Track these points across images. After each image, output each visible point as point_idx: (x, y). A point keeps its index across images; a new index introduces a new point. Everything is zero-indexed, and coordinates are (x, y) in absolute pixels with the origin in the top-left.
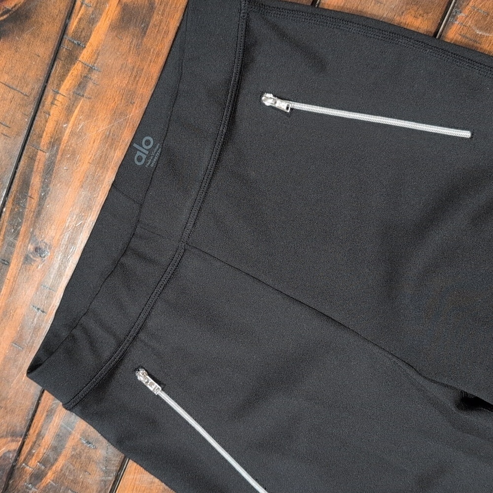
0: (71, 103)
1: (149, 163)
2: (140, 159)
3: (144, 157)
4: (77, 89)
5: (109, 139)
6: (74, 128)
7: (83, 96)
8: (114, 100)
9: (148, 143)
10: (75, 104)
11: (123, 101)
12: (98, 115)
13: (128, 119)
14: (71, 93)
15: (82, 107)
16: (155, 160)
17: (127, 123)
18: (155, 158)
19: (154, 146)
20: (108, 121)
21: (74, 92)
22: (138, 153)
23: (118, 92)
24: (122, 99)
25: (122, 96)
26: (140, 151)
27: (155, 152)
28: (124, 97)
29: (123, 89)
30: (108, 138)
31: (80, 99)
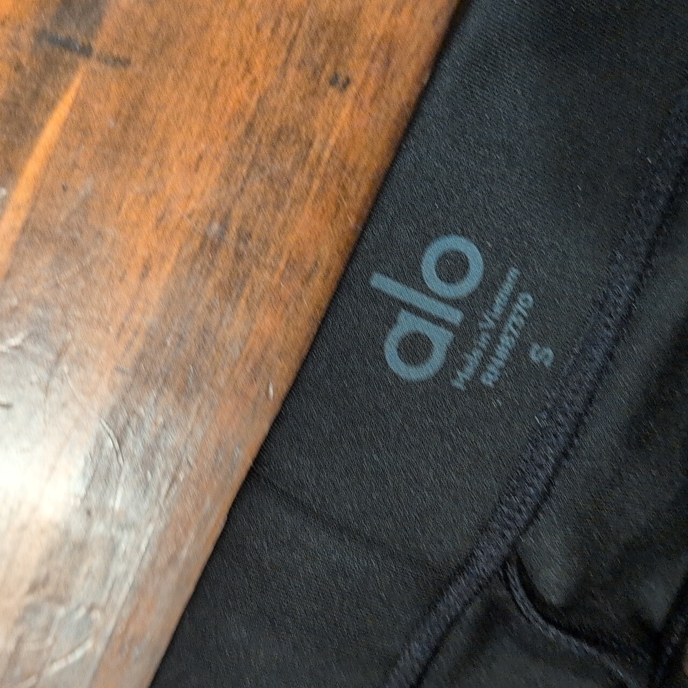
0: (24, 88)
1: (470, 370)
2: (415, 349)
3: (440, 339)
4: (59, 19)
5: (222, 253)
6: (41, 205)
7: (86, 51)
8: (248, 70)
9: (453, 267)
10: (48, 91)
11: (292, 71)
12: (164, 142)
13: (319, 159)
14: (26, 39)
15: (80, 105)
16: (502, 352)
17: (311, 177)
18: (505, 340)
19: (489, 286)
20: (218, 169)
21: (40, 35)
22: (406, 323)
23: (267, 32)
24: (286, 62)
25: (289, 51)
26: (417, 312)
27: (498, 310)
28: (298, 53)
29: (291, 17)
30: (215, 248)
31: (72, 68)
